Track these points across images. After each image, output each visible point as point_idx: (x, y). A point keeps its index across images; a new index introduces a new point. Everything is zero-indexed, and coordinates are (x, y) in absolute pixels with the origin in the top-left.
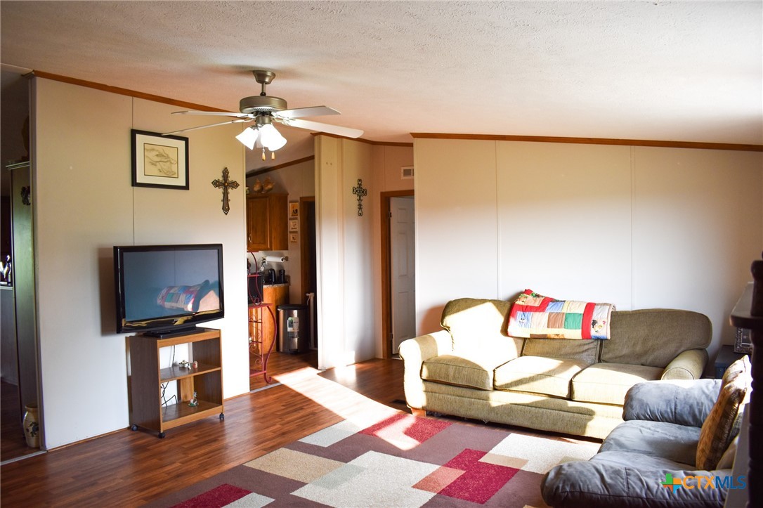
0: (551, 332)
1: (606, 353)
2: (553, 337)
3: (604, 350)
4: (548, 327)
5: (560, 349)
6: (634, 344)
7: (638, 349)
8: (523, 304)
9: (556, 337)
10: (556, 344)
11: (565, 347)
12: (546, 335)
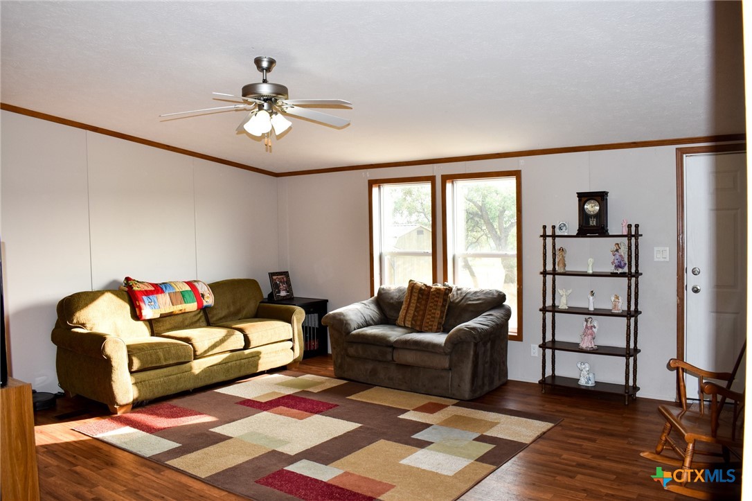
0: (176, 309)
1: (212, 317)
2: (178, 312)
3: (210, 316)
4: (173, 305)
5: (183, 322)
6: (228, 307)
7: (232, 309)
8: (139, 289)
9: (180, 312)
10: (180, 319)
11: (186, 319)
12: (172, 312)
